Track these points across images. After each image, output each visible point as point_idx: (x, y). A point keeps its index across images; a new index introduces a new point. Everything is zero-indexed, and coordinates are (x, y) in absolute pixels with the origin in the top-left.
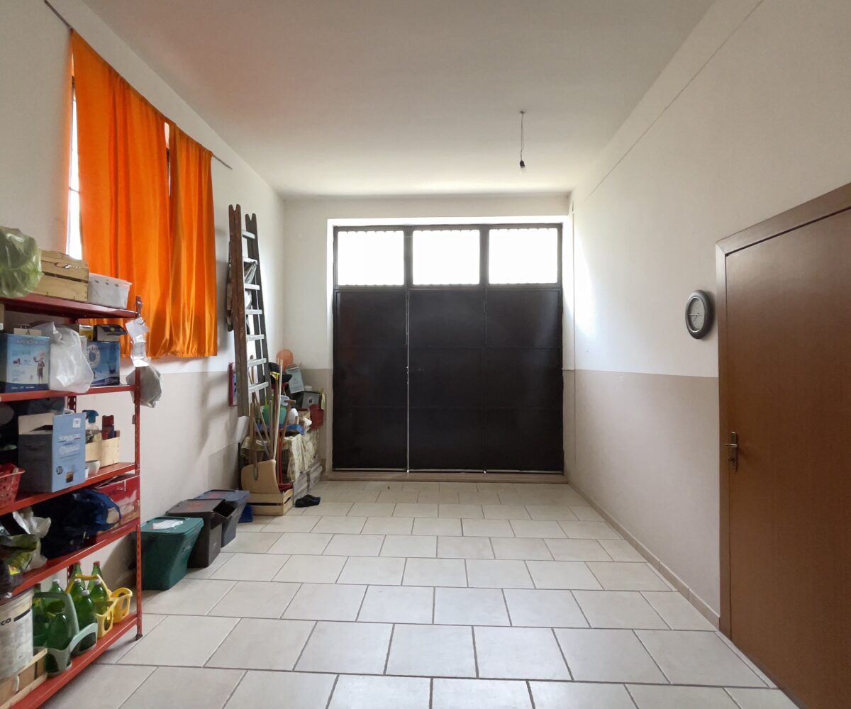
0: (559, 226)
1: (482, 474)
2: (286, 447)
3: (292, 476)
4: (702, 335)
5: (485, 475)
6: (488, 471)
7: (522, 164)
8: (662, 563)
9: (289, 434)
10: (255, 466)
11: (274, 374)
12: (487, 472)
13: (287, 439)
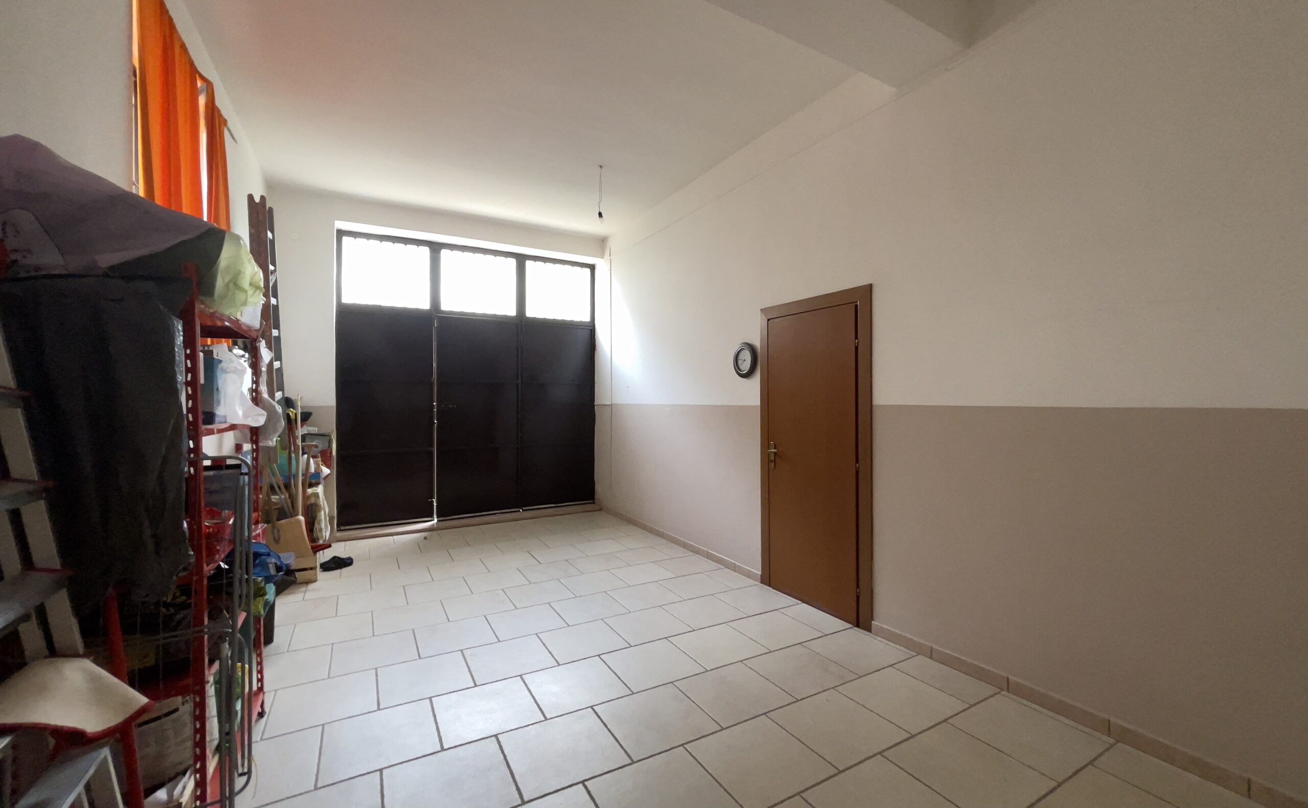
0: (592, 268)
1: (519, 513)
2: (312, 500)
3: (319, 534)
4: (748, 375)
5: (521, 513)
6: (524, 508)
7: (600, 215)
8: (709, 551)
9: (311, 485)
10: (274, 527)
11: (292, 412)
12: (523, 510)
13: (310, 491)
